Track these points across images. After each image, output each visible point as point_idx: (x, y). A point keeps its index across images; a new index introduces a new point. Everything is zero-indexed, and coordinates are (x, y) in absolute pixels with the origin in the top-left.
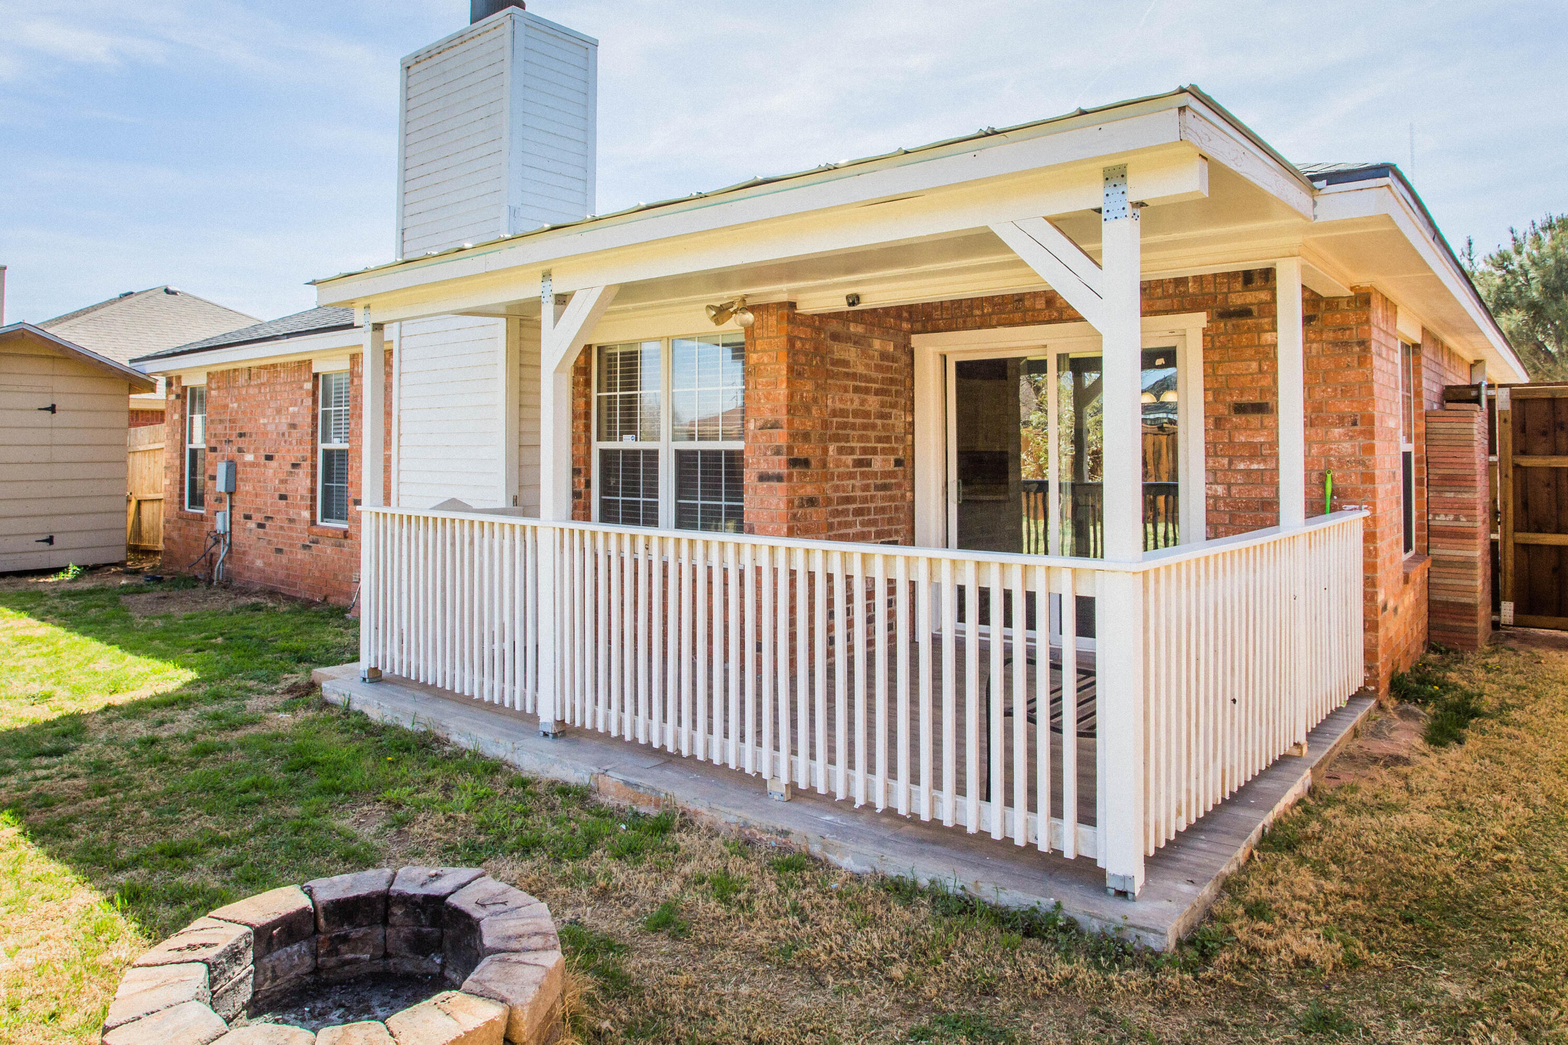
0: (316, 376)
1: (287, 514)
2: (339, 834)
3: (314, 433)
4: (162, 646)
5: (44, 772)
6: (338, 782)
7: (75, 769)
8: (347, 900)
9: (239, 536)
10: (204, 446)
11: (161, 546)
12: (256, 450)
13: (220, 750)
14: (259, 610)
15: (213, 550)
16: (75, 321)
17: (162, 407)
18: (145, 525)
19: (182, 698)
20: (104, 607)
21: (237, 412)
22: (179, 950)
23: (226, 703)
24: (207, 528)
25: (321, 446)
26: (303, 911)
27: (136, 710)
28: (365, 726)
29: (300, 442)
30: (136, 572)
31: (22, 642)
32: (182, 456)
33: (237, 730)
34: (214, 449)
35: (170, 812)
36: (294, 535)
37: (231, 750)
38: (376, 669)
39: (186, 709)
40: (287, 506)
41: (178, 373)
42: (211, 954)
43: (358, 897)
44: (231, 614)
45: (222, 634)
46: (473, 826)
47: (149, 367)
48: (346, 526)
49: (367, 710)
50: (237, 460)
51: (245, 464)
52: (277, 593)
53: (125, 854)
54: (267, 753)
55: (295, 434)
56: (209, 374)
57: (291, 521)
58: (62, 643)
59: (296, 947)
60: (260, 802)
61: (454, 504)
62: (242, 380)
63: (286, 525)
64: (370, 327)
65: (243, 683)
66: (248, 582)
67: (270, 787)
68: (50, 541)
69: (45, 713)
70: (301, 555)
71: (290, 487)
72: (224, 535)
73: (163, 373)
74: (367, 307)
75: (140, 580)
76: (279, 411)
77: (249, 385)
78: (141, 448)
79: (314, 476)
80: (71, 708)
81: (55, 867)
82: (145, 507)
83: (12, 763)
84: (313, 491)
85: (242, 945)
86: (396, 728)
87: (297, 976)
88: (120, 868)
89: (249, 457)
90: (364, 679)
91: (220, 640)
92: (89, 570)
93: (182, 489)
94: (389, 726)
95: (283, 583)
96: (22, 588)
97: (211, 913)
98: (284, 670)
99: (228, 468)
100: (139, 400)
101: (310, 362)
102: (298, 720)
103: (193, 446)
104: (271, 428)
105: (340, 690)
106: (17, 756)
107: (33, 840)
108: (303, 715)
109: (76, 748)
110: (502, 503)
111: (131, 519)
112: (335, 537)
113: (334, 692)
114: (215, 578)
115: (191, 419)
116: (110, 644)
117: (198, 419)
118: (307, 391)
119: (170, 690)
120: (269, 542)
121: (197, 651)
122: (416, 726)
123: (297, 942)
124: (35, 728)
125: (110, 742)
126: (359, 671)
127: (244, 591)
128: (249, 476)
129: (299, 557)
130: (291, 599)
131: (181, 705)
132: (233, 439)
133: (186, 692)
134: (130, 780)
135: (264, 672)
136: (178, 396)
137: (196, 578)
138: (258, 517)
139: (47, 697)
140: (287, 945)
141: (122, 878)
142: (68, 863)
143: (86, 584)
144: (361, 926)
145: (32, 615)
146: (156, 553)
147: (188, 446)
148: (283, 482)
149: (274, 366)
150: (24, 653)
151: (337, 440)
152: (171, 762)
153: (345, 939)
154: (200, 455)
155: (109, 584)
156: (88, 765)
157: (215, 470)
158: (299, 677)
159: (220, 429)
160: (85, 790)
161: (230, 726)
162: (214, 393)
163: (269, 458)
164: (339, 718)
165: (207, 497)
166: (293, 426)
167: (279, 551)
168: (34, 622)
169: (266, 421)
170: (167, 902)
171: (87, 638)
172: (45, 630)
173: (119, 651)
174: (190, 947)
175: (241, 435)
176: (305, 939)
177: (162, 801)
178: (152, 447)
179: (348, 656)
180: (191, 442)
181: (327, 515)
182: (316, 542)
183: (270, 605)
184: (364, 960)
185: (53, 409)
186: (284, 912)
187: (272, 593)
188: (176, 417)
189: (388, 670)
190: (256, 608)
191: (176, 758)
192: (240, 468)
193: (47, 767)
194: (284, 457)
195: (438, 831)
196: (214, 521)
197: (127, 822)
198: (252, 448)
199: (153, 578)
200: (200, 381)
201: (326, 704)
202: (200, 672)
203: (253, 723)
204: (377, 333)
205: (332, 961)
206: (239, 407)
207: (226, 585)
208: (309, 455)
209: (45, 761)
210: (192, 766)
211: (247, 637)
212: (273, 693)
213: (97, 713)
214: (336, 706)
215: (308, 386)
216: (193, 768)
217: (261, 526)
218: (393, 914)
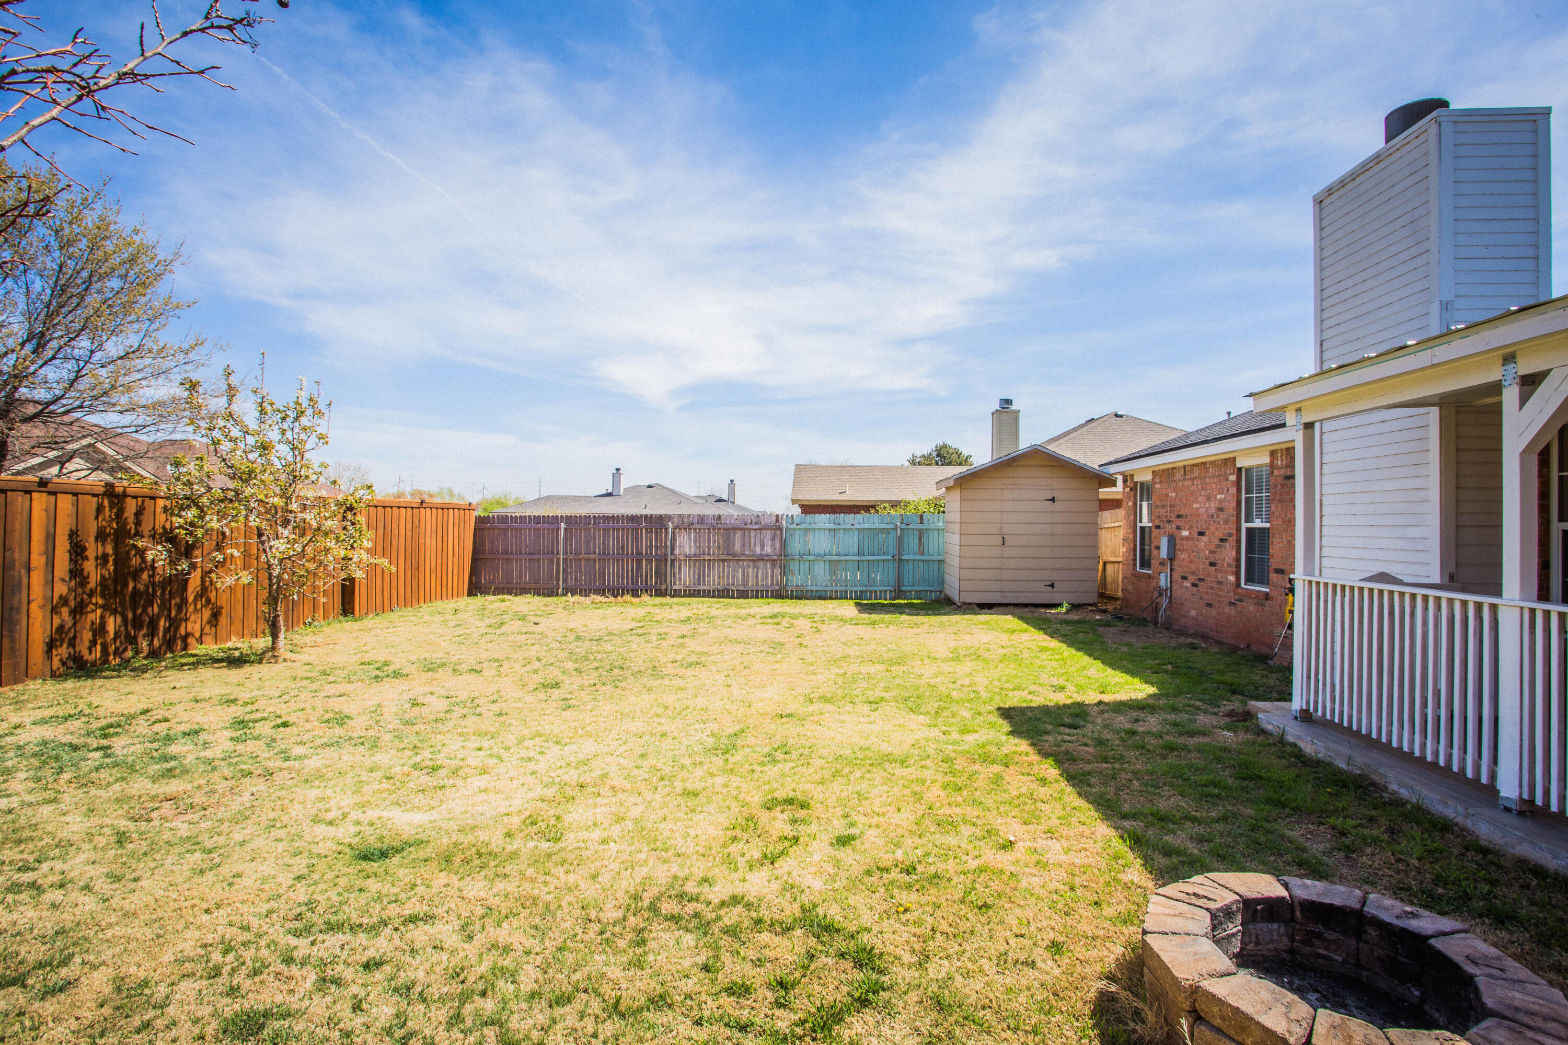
0: (1240, 469)
1: (1216, 577)
2: (1290, 842)
3: (1238, 515)
4: (1129, 665)
5: (1068, 738)
6: (1283, 798)
7: (1086, 740)
8: (1321, 905)
9: (1178, 592)
10: (1150, 525)
11: (1120, 594)
12: (1190, 529)
13: (1182, 749)
14: (1196, 648)
15: (1158, 600)
16: (1061, 441)
17: (1120, 497)
18: (1109, 579)
19: (1149, 706)
20: (1088, 633)
21: (1175, 499)
22: (1187, 894)
23: (1181, 715)
24: (1153, 584)
25: (1244, 525)
26: (1282, 899)
27: (1119, 707)
28: (1299, 756)
29: (1226, 522)
30: (1105, 611)
31: (1043, 650)
32: (1135, 532)
33: (1192, 737)
34: (1158, 527)
35: (1152, 786)
36: (1222, 593)
37: (1190, 751)
38: (1307, 711)
39: (1152, 714)
40: (1216, 571)
41: (1131, 473)
42: (1213, 906)
43: (1331, 905)
44: (1175, 649)
45: (1170, 663)
46: (1428, 876)
47: (1112, 469)
48: (1267, 590)
49: (1301, 745)
50: (1176, 535)
51: (1183, 538)
52: (1207, 637)
53: (1126, 808)
54: (1219, 760)
55: (1223, 516)
56: (1153, 472)
57: (1220, 583)
58: (1066, 654)
59: (1275, 926)
60: (1218, 797)
61: (1383, 577)
62: (1179, 475)
63: (1215, 586)
64: (1302, 427)
65: (1192, 702)
66: (1184, 627)
67: (1226, 788)
68: (1052, 586)
69: (1062, 699)
70: (1227, 610)
71: (1218, 556)
72: (1166, 590)
73: (1121, 473)
74: (1299, 410)
75: (1108, 617)
76: (1208, 498)
77: (1184, 479)
78: (1106, 526)
79: (1238, 548)
80: (1078, 698)
81: (1082, 803)
82: (1109, 567)
83: (1049, 727)
84: (1238, 560)
85: (1234, 908)
86: (1330, 764)
87: (1276, 950)
88: (1125, 817)
89: (1185, 533)
90: (1296, 718)
91: (1169, 667)
92: (1075, 607)
93: (1135, 555)
94: (1323, 762)
95: (1212, 630)
96: (1037, 615)
97: (1206, 874)
98: (1223, 698)
99: (1169, 541)
100: (1106, 492)
101: (1234, 459)
102: (1240, 739)
103: (1142, 525)
104: (1203, 511)
105: (1274, 723)
106: (1050, 723)
107: (1068, 781)
108: (1242, 736)
109: (1084, 726)
110: (1436, 579)
111: (1100, 573)
112: (1257, 597)
113: (1269, 723)
114: (1160, 620)
115: (1141, 505)
116: (1095, 659)
117: (1145, 504)
118: (1232, 481)
119: (1139, 698)
120: (1201, 598)
121: (1155, 673)
122: (1350, 767)
123: (1276, 922)
124: (1058, 707)
125: (1105, 727)
126: (1290, 710)
127: (1182, 633)
128: (1185, 547)
129: (1226, 611)
130: (1219, 643)
131: (1148, 709)
132: (1173, 519)
133: (1151, 701)
134: (1122, 757)
135: (1208, 697)
136: (1131, 489)
137: (1145, 620)
138: (1193, 579)
139: (1063, 688)
140: (1269, 922)
141: (1127, 824)
142: (1091, 803)
143: (1075, 616)
144: (1334, 930)
145: (1045, 633)
146: (1116, 599)
147: (1139, 525)
148: (1211, 552)
149: (1204, 463)
150: (1044, 657)
151: (1258, 520)
152: (1148, 750)
153: (1319, 936)
154: (1147, 530)
155: (1088, 618)
156: (1093, 739)
157: (1160, 542)
158: (1235, 704)
159: (1162, 512)
160: (1094, 756)
161: (1187, 733)
162: (1157, 486)
163: (1201, 534)
164: (1275, 745)
165: (1153, 562)
166: (1221, 509)
167: (1209, 605)
168: (1046, 637)
169: (1198, 506)
170: (1160, 853)
171: (1081, 653)
172: (1054, 644)
173: (1101, 665)
174: (1194, 894)
175: (1179, 516)
176: (1283, 922)
177: (1146, 777)
178: (1113, 525)
179: (1275, 695)
180: (1141, 522)
181: (1249, 580)
182: (1241, 600)
183: (1204, 645)
184: (1336, 961)
185: (1053, 500)
186: (1266, 894)
187: (1204, 637)
188: (1130, 504)
189: (1320, 713)
190: (1193, 647)
191: (1151, 748)
192: (1178, 541)
193: (1068, 735)
194: (1213, 534)
195: (1389, 869)
196: (1159, 579)
197: (1125, 786)
198: (1187, 526)
199: (1117, 617)
200: (1147, 477)
201: (1262, 732)
202: (1159, 689)
203: (1203, 734)
204: (1308, 431)
205: (1307, 950)
206: (1177, 495)
207: (1168, 626)
208: (1234, 532)
209: (1067, 731)
210: (1164, 757)
211: (1189, 667)
212: (1216, 714)
213: (1095, 704)
214: (1271, 734)
215: (1233, 478)
216: (1164, 759)
217: (1194, 585)
218: (1365, 932)
